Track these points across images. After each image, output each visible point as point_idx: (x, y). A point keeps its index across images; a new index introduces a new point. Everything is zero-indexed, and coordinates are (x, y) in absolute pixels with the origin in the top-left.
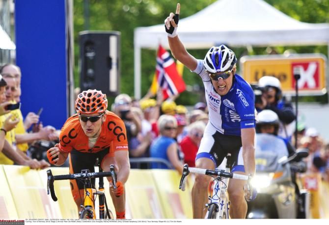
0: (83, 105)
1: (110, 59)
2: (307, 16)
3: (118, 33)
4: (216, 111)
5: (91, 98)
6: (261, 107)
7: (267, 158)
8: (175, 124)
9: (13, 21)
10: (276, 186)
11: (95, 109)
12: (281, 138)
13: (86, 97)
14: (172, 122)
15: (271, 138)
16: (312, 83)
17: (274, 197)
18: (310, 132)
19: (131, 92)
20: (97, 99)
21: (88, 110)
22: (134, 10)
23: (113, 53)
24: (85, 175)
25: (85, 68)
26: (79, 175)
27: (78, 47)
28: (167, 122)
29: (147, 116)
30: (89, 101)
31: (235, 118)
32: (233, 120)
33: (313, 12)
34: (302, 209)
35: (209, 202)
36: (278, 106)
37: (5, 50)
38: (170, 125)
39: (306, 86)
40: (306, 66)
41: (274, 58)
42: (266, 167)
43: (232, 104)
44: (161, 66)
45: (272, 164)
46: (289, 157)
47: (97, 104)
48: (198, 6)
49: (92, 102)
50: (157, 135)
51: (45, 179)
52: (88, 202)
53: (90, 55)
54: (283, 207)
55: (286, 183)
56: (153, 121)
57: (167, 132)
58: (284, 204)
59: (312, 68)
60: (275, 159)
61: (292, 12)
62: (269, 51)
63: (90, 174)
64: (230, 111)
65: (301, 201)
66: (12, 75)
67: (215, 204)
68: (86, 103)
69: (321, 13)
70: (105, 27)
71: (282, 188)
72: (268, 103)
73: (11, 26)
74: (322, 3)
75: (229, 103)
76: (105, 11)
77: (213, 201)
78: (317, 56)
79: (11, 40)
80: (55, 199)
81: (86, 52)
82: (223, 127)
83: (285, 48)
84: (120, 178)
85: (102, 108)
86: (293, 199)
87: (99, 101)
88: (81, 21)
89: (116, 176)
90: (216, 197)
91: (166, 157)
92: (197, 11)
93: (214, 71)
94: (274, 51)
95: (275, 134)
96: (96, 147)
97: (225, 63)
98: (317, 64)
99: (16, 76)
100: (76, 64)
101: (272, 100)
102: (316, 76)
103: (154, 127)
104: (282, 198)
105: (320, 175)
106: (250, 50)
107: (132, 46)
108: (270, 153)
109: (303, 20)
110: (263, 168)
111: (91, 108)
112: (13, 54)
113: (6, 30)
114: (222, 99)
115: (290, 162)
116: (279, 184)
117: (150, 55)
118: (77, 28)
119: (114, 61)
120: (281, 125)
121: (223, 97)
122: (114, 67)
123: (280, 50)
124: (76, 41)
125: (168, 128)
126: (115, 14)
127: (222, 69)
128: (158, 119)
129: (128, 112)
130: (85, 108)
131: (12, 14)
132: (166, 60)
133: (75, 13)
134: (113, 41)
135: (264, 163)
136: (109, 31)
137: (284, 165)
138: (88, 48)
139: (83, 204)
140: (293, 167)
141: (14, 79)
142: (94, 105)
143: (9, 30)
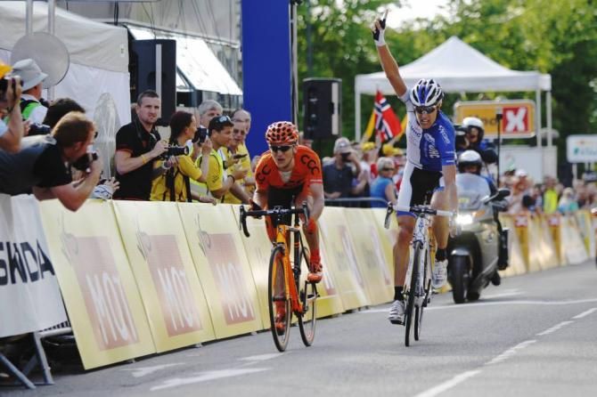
0: (274, 135)
1: (332, 104)
2: (516, 64)
3: (340, 80)
4: (415, 145)
5: (281, 127)
6: (464, 147)
7: (470, 197)
8: (393, 166)
9: (240, 69)
10: (479, 224)
11: (284, 139)
12: (484, 177)
13: (276, 127)
14: (390, 163)
15: (474, 177)
16: (521, 127)
17: (476, 234)
18: (520, 173)
19: (351, 136)
20: (287, 128)
21: (278, 139)
22: (354, 58)
23: (335, 99)
24: (277, 211)
25: (308, 113)
26: (272, 212)
27: (302, 94)
28: (385, 163)
29: (366, 158)
30: (279, 130)
31: (434, 153)
32: (431, 156)
33: (523, 61)
34: (504, 247)
35: (414, 239)
36: (481, 146)
37: (233, 96)
38: (387, 166)
39: (516, 129)
40: (516, 111)
41: (486, 103)
42: (469, 206)
43: (432, 139)
44: (379, 110)
45: (475, 202)
46: (491, 196)
47: (287, 133)
48: (416, 55)
49: (282, 132)
50: (376, 176)
51: (238, 214)
52: (281, 239)
53: (313, 100)
54: (485, 244)
55: (488, 221)
56: (372, 163)
57: (385, 173)
58: (487, 241)
59: (522, 113)
60: (478, 197)
61: (503, 61)
62: (481, 96)
63: (283, 210)
64: (430, 146)
65: (503, 238)
66: (242, 119)
67: (420, 241)
68: (276, 133)
69: (530, 61)
70: (327, 74)
71: (486, 226)
72: (471, 143)
73: (240, 74)
74: (530, 51)
75: (430, 138)
76: (327, 59)
77: (418, 239)
78: (526, 101)
79: (239, 87)
80: (247, 235)
81: (310, 98)
82: (421, 162)
83: (497, 94)
84: (312, 214)
85: (292, 138)
86: (495, 235)
87: (289, 130)
88: (304, 69)
89: (309, 212)
90: (420, 235)
91: (384, 196)
92: (414, 59)
93: (419, 104)
94: (486, 98)
95: (478, 173)
96: (290, 181)
97: (430, 98)
98: (526, 108)
99: (247, 120)
100: (300, 109)
101: (475, 140)
102: (525, 120)
103: (373, 168)
104: (485, 235)
105: (529, 213)
106: (463, 96)
107: (352, 91)
108: (473, 192)
109: (513, 68)
110: (466, 207)
111: (281, 137)
112: (241, 100)
113: (234, 78)
114: (423, 133)
115: (493, 200)
116: (482, 222)
117: (369, 101)
118: (301, 75)
119: (336, 106)
120: (483, 164)
121: (425, 131)
122: (336, 111)
123: (491, 96)
124: (300, 88)
125: (386, 169)
126: (337, 62)
127: (427, 104)
128: (376, 161)
129: (349, 154)
130: (275, 138)
131: (240, 62)
132: (383, 105)
133: (299, 61)
134: (335, 87)
135: (467, 201)
136: (331, 78)
137: (486, 203)
138: (311, 94)
139: (275, 241)
140: (495, 205)
141: (244, 124)
142: (284, 134)
143: (236, 77)
